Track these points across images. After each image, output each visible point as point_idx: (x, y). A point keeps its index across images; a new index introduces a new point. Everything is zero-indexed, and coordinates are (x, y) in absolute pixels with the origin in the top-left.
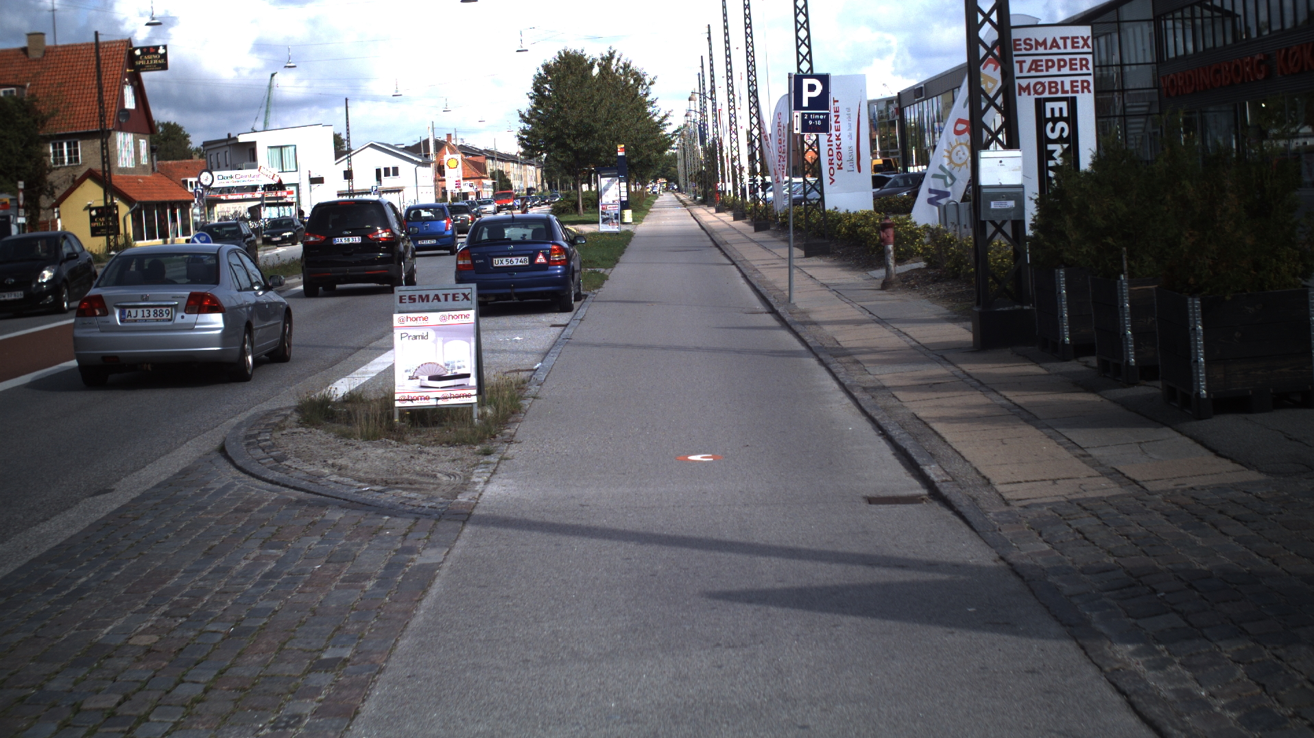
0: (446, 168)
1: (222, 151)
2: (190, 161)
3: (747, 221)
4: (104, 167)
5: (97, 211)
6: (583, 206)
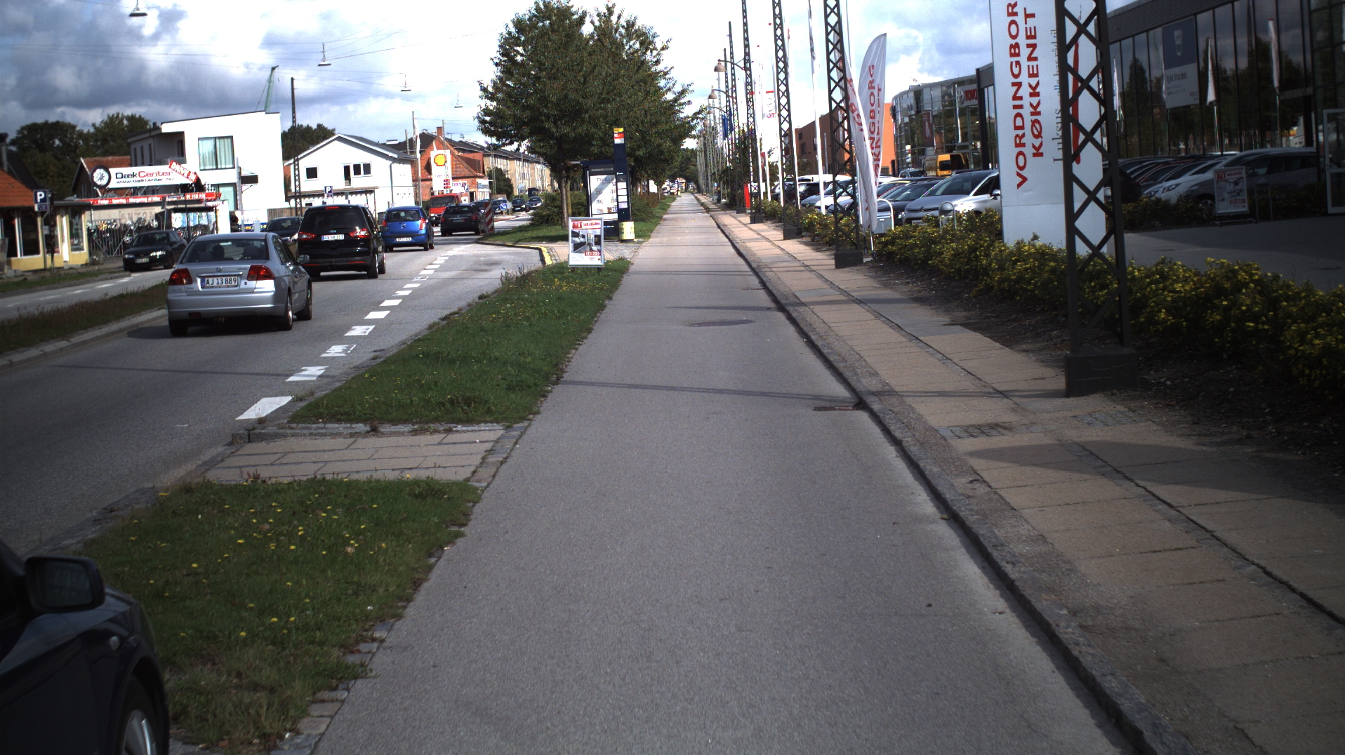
0: (433, 166)
1: (146, 144)
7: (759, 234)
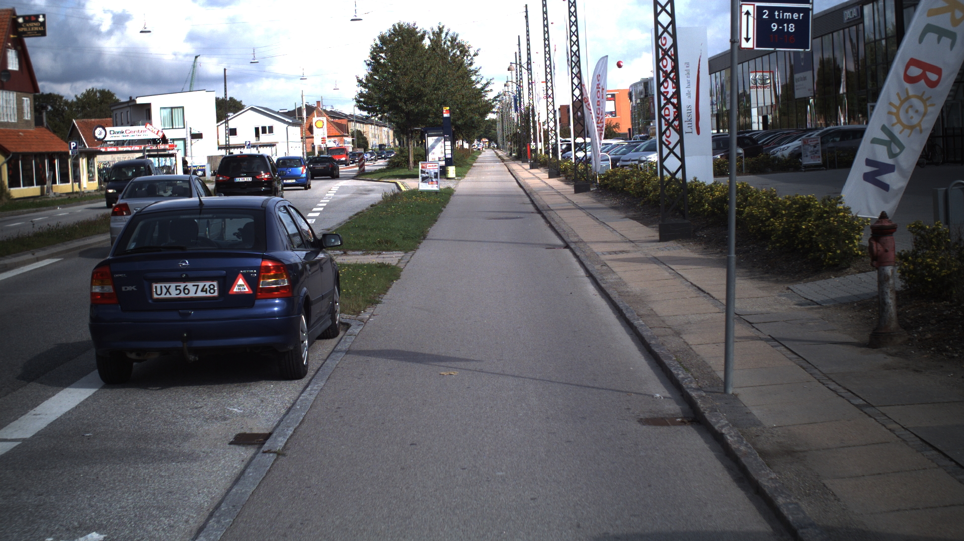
0: (315, 128)
1: (124, 111)
2: (103, 119)
6: (414, 162)
7: (534, 175)
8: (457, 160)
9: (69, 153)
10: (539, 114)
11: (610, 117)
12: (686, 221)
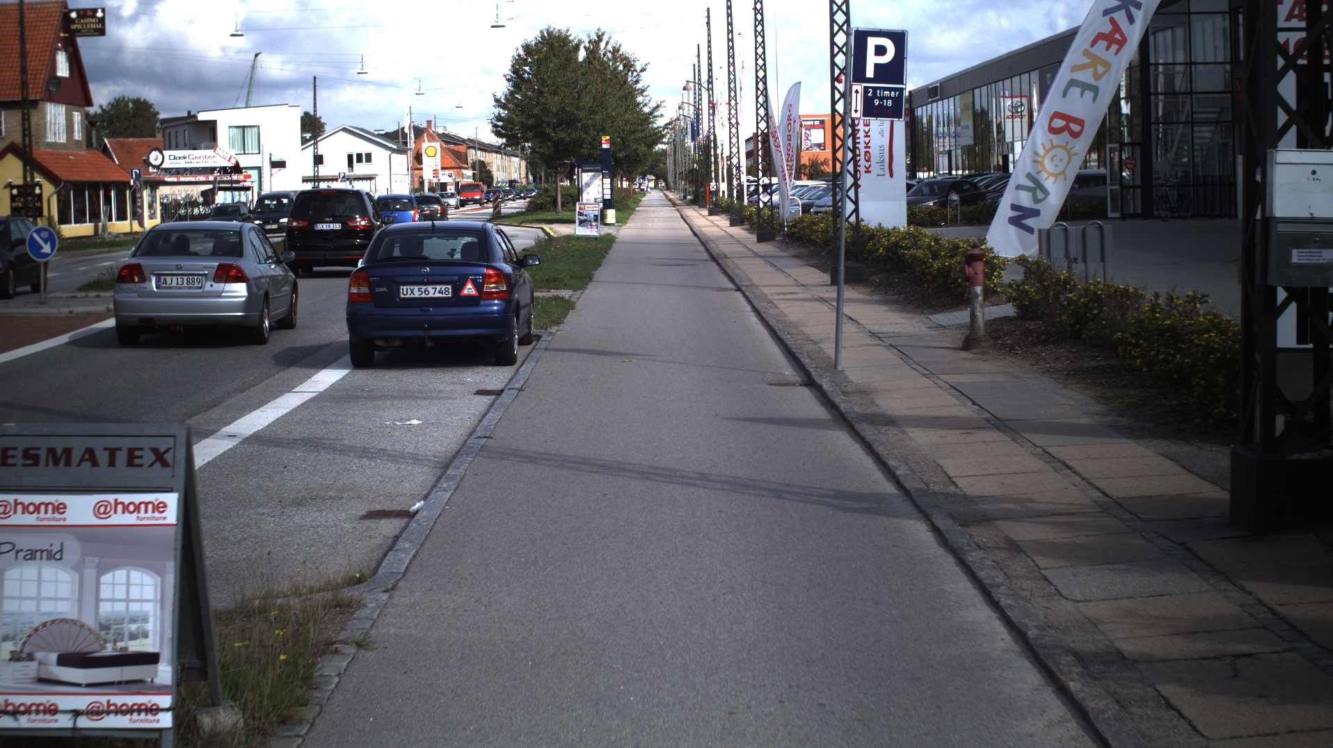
0: (424, 156)
1: (181, 130)
2: (152, 139)
3: (745, 227)
4: (24, 141)
5: (18, 191)
6: (562, 203)
7: (712, 222)
8: (617, 202)
9: (129, 182)
10: (722, 145)
11: (818, 150)
12: (859, 265)
